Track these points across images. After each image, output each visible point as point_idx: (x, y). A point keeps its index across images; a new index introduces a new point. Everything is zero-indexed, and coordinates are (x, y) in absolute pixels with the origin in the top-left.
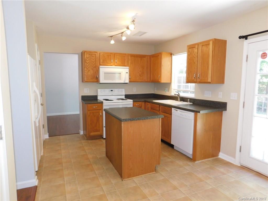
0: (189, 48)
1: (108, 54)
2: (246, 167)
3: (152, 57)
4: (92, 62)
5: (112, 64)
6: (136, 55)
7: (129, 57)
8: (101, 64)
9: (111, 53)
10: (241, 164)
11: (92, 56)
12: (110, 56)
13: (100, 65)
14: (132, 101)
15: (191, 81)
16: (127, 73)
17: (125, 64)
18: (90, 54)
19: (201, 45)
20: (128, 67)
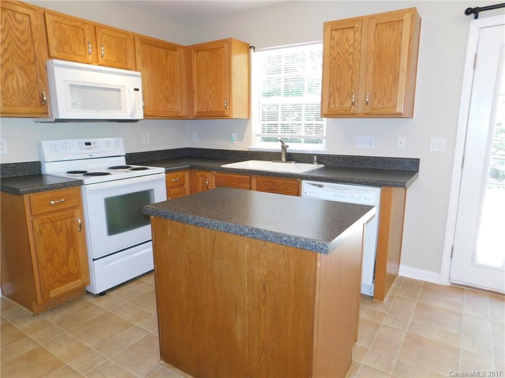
0: (332, 30)
1: (73, 24)
2: (465, 286)
3: (197, 52)
4: (19, 43)
5: (90, 58)
6: (156, 42)
7: (138, 45)
8: (53, 53)
9: (84, 23)
10: (453, 282)
11: (15, 18)
12: (80, 30)
13: (50, 57)
14: (163, 170)
15: (341, 112)
16: (137, 90)
17: (126, 63)
19: (374, 22)
20: (140, 74)
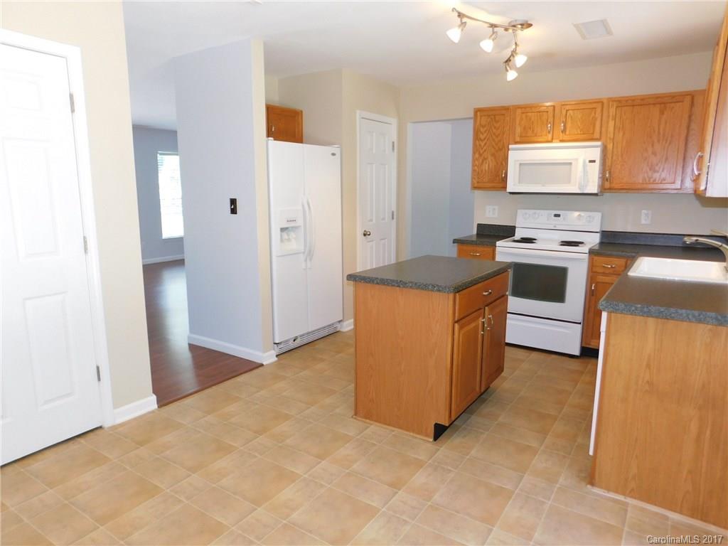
1: (538, 110)
4: (494, 137)
5: (549, 137)
11: (495, 119)
12: (545, 113)
13: (513, 142)
16: (594, 161)
18: (489, 116)
